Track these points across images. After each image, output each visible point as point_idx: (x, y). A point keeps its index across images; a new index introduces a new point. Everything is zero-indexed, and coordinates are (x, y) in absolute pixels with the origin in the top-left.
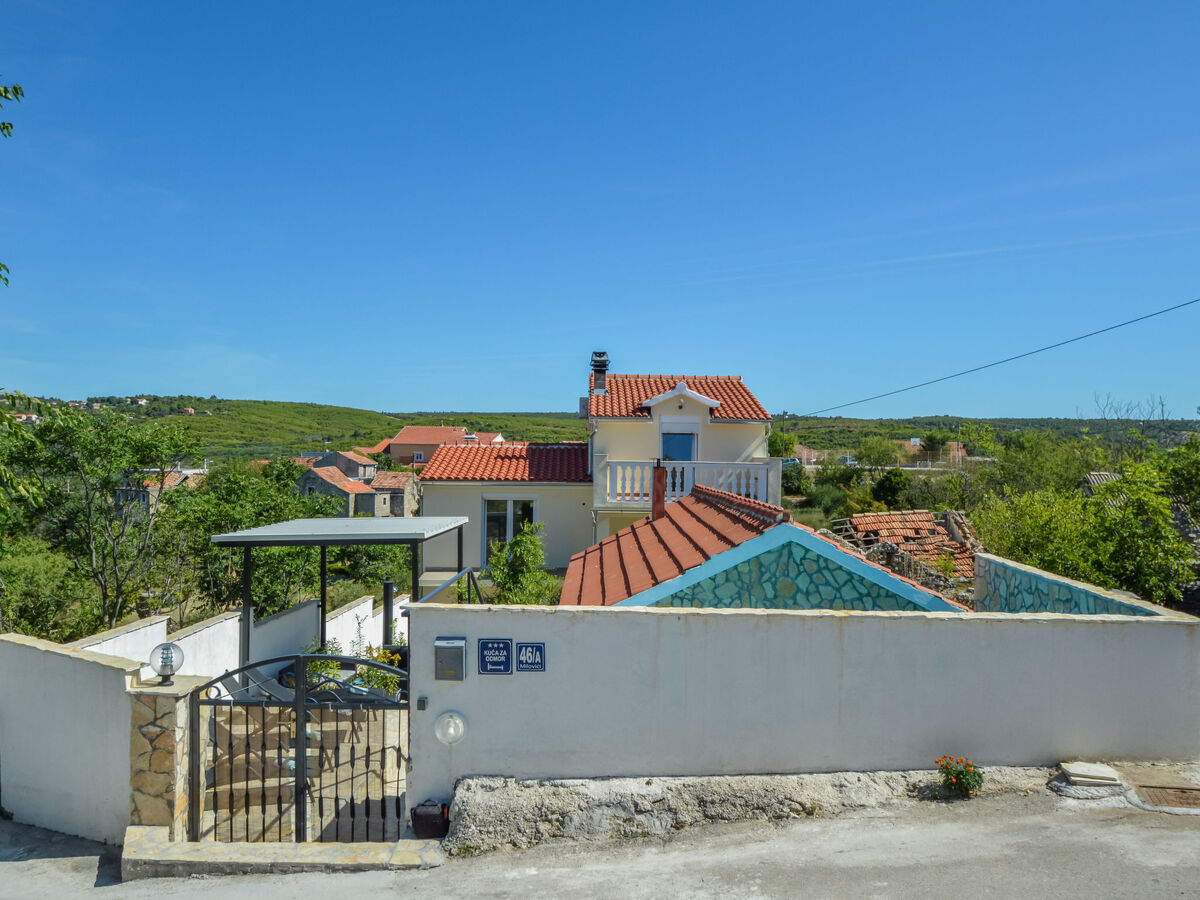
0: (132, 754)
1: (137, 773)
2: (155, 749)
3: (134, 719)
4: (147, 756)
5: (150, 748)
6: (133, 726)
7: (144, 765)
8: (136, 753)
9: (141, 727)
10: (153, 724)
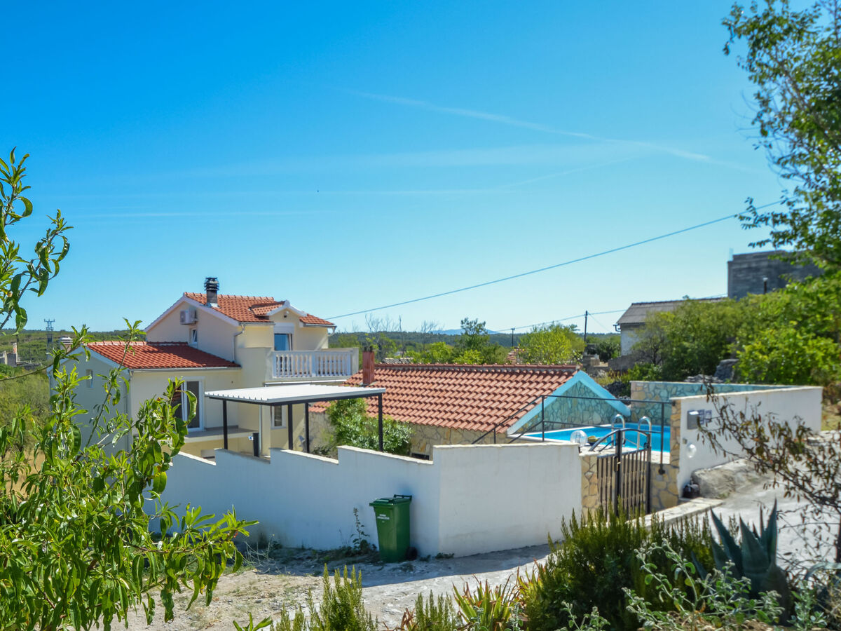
0: (582, 488)
1: (584, 497)
2: (590, 484)
3: (582, 470)
4: (588, 489)
5: (588, 484)
6: (582, 473)
7: (587, 493)
8: (584, 488)
9: (585, 474)
10: (589, 471)
